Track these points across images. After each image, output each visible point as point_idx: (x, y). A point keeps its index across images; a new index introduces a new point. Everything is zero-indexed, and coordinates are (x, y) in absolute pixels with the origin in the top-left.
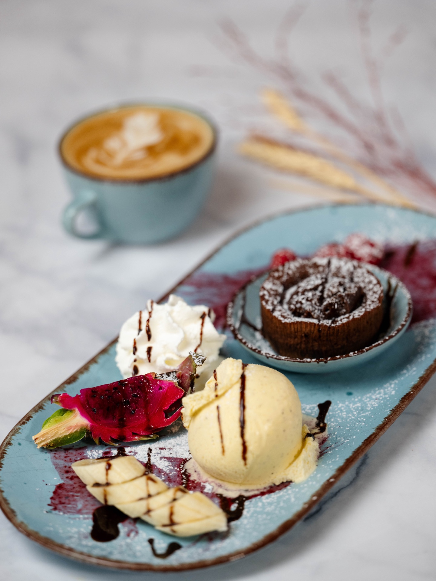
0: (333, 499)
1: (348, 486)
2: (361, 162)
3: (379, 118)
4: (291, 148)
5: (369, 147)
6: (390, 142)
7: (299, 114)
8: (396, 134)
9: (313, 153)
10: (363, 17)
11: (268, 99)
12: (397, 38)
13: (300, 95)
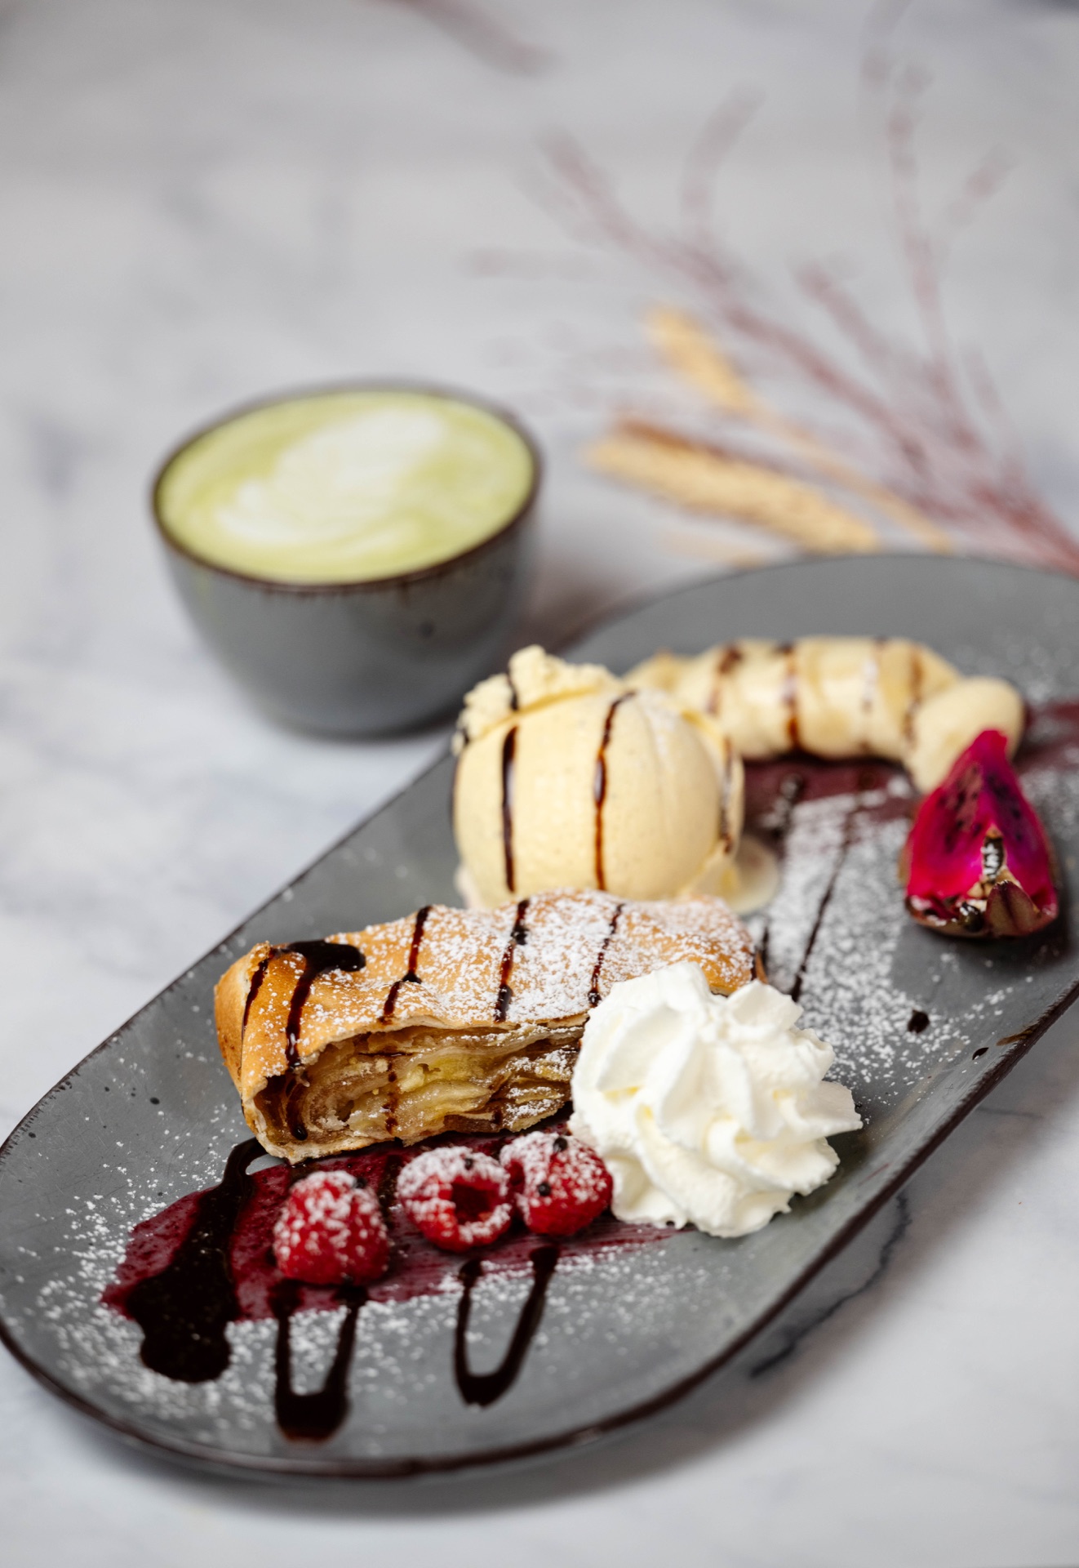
0: (825, 1325)
1: (860, 1292)
2: (893, 489)
3: (938, 380)
4: (719, 453)
5: (912, 452)
6: (964, 439)
7: (739, 370)
8: (979, 419)
9: (773, 467)
10: (900, 127)
11: (662, 334)
12: (982, 183)
13: (743, 322)
